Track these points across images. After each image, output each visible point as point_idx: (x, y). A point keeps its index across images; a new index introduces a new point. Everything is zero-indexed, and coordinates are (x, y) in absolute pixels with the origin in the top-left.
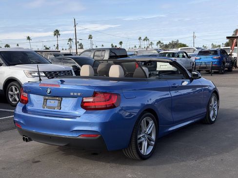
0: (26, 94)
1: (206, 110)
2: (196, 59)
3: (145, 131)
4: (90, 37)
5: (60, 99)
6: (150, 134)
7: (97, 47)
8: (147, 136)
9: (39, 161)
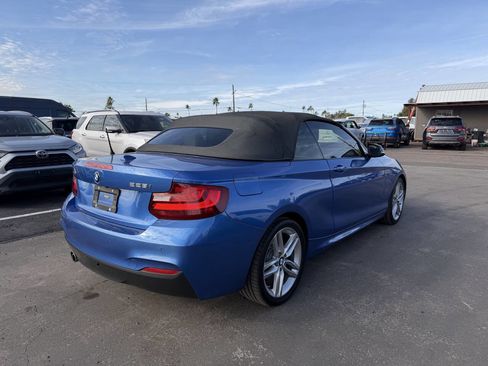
1: (387, 206)
2: (366, 130)
3: (280, 253)
5: (117, 192)
6: (291, 258)
8: (283, 262)
9: (97, 295)
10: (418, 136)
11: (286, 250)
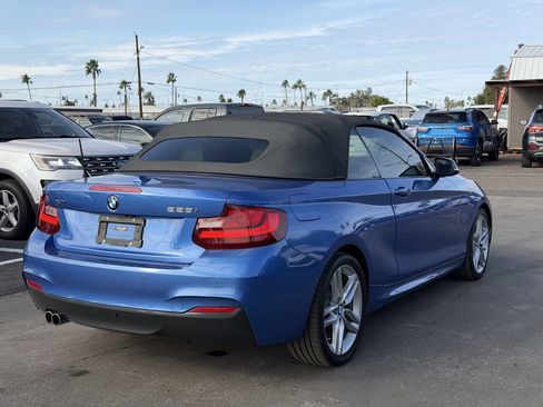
0: (55, 210)
1: (465, 249)
2: (418, 132)
3: (340, 299)
4: (171, 79)
5: (140, 221)
6: (350, 306)
7: (186, 101)
8: (342, 311)
9: (85, 372)
10: (514, 143)
11: (345, 295)
